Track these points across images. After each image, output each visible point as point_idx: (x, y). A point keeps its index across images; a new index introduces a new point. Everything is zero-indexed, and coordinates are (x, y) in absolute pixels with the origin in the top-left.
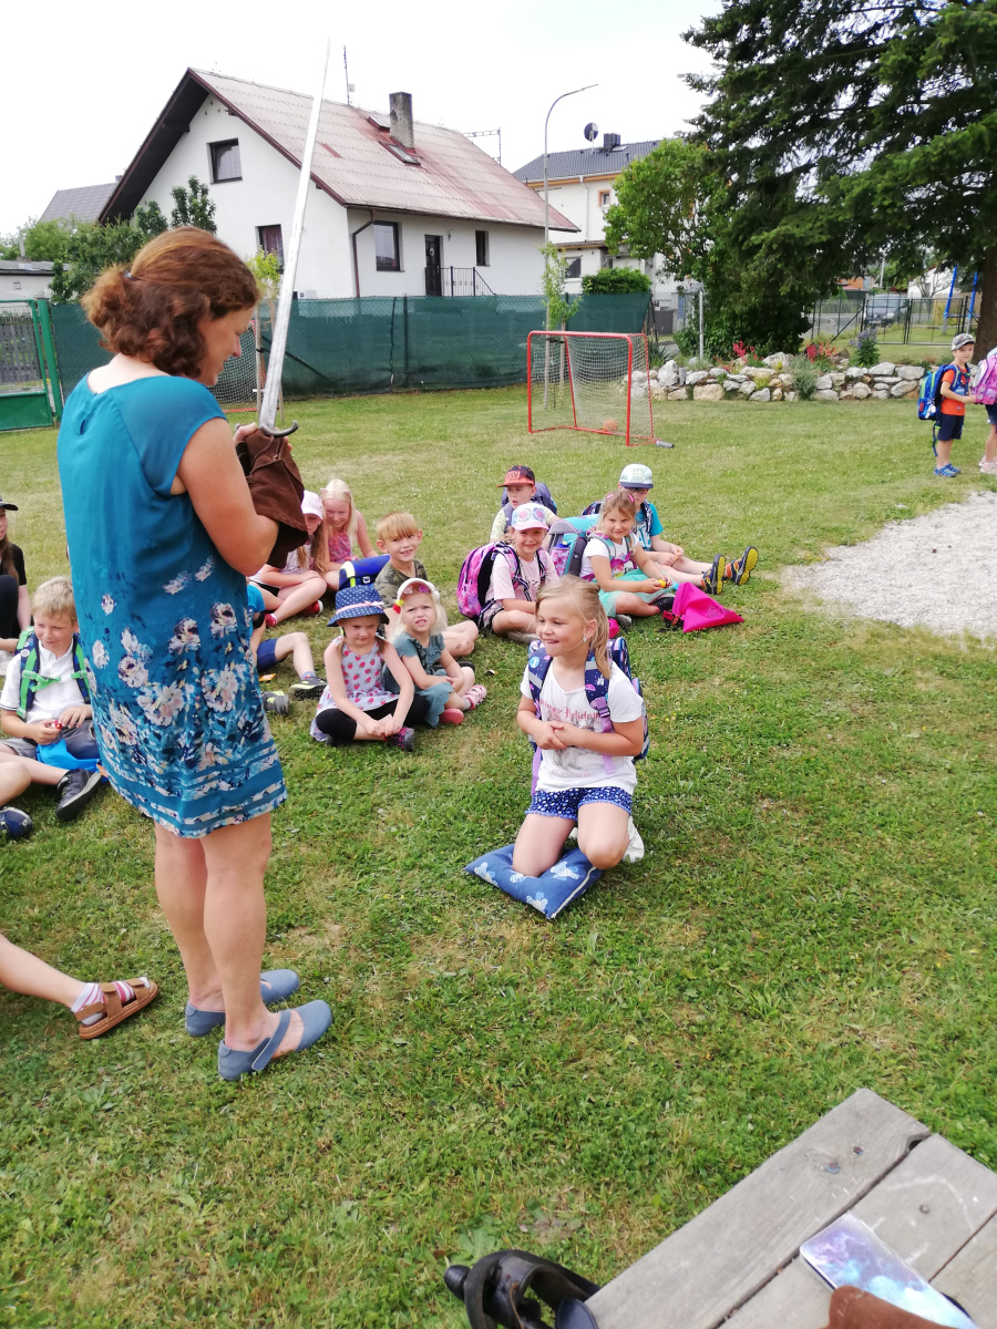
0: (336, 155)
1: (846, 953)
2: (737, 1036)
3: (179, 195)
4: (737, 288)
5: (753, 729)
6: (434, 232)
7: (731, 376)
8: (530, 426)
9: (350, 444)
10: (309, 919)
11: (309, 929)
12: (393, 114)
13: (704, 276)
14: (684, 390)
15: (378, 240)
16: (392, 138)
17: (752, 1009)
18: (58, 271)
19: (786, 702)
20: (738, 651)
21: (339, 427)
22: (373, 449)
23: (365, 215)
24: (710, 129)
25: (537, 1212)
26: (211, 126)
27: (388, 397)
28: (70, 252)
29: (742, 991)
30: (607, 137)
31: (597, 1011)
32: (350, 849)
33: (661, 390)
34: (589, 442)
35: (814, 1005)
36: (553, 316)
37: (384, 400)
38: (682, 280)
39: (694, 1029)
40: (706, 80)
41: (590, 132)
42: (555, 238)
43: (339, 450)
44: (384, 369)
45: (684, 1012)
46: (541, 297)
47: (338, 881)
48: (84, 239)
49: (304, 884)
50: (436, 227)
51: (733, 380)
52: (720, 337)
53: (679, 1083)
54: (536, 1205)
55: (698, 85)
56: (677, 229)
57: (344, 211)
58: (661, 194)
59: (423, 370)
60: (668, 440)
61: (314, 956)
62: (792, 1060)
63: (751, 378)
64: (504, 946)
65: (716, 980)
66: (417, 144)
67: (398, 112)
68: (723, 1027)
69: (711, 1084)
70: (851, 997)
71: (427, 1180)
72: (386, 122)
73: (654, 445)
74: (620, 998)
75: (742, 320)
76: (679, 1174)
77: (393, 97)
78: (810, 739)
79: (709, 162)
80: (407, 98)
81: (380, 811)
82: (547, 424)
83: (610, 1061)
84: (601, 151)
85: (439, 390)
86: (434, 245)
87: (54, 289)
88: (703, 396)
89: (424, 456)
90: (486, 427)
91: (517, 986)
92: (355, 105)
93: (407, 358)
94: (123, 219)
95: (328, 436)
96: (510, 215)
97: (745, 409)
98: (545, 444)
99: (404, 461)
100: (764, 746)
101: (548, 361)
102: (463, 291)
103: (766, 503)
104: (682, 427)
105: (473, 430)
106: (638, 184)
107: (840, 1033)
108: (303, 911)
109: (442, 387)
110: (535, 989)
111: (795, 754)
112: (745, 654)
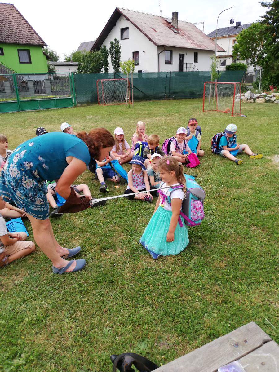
0: (155, 31)
1: (271, 276)
2: (230, 297)
3: (112, 43)
4: (273, 68)
5: (254, 204)
6: (182, 53)
7: (268, 96)
8: (203, 110)
9: (151, 114)
10: (113, 247)
11: (113, 250)
12: (173, 19)
13: (263, 65)
14: (253, 100)
15: (165, 55)
16: (172, 26)
17: (237, 290)
18: (79, 65)
19: (267, 197)
20: (254, 180)
21: (149, 109)
22: (157, 115)
23: (162, 48)
24: (268, 19)
25: (161, 340)
26: (122, 24)
27: (164, 101)
28: (82, 59)
29: (235, 284)
30: (237, 23)
31: (189, 284)
32: (128, 229)
33: (246, 100)
34: (221, 115)
35: (258, 291)
36: (213, 77)
37: (162, 101)
38: (255, 66)
39: (218, 293)
40: (267, 4)
41: (232, 22)
42: (218, 54)
43: (147, 116)
44: (163, 93)
45: (216, 288)
46: (210, 72)
47: (123, 237)
48: (86, 56)
49: (114, 237)
50: (182, 51)
51: (269, 97)
52: (266, 84)
53: (210, 309)
54: (161, 338)
55: (265, 5)
56: (255, 50)
57: (156, 47)
58: (251, 40)
59: (174, 93)
60: (245, 115)
61: (113, 258)
62: (247, 307)
63: (274, 96)
64: (166, 261)
65: (228, 279)
66: (179, 27)
67: (174, 18)
68: (227, 294)
69: (220, 310)
70: (270, 290)
71: (131, 325)
72: (170, 21)
73: (240, 116)
74: (197, 281)
75: (274, 78)
76: (205, 336)
77: (173, 14)
78: (272, 209)
79: (267, 29)
80: (177, 13)
81: (139, 219)
82: (208, 109)
83: (191, 299)
84: (235, 27)
85: (178, 99)
86: (182, 57)
87: (78, 70)
88: (259, 102)
89: (171, 118)
90: (190, 110)
91: (167, 273)
92: (162, 16)
93: (170, 89)
94: (96, 50)
95: (145, 112)
96: (205, 47)
97: (271, 106)
98: (207, 115)
99: (165, 119)
100: (257, 210)
101: (211, 90)
102: (189, 70)
103: (272, 135)
104: (250, 111)
105: (186, 110)
106: (244, 37)
107: (264, 301)
108: (112, 245)
109: (179, 98)
110: (173, 275)
111: (267, 213)
112: (256, 181)
